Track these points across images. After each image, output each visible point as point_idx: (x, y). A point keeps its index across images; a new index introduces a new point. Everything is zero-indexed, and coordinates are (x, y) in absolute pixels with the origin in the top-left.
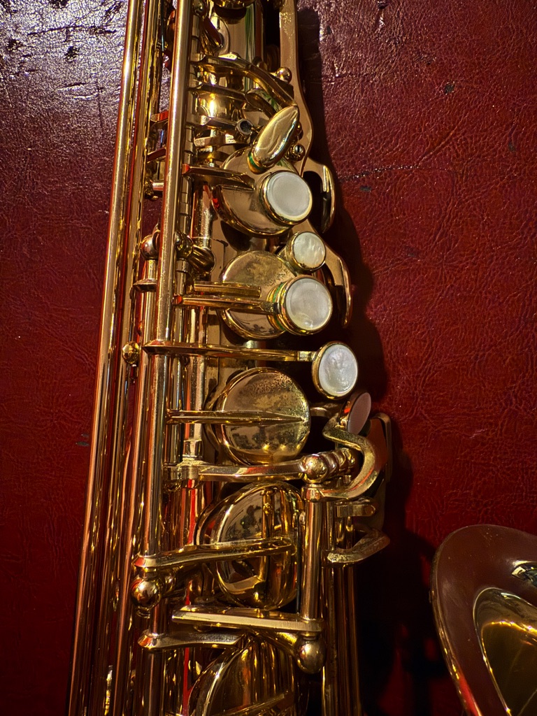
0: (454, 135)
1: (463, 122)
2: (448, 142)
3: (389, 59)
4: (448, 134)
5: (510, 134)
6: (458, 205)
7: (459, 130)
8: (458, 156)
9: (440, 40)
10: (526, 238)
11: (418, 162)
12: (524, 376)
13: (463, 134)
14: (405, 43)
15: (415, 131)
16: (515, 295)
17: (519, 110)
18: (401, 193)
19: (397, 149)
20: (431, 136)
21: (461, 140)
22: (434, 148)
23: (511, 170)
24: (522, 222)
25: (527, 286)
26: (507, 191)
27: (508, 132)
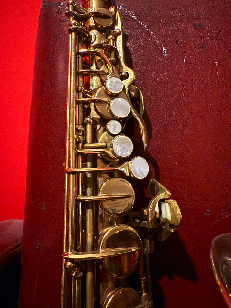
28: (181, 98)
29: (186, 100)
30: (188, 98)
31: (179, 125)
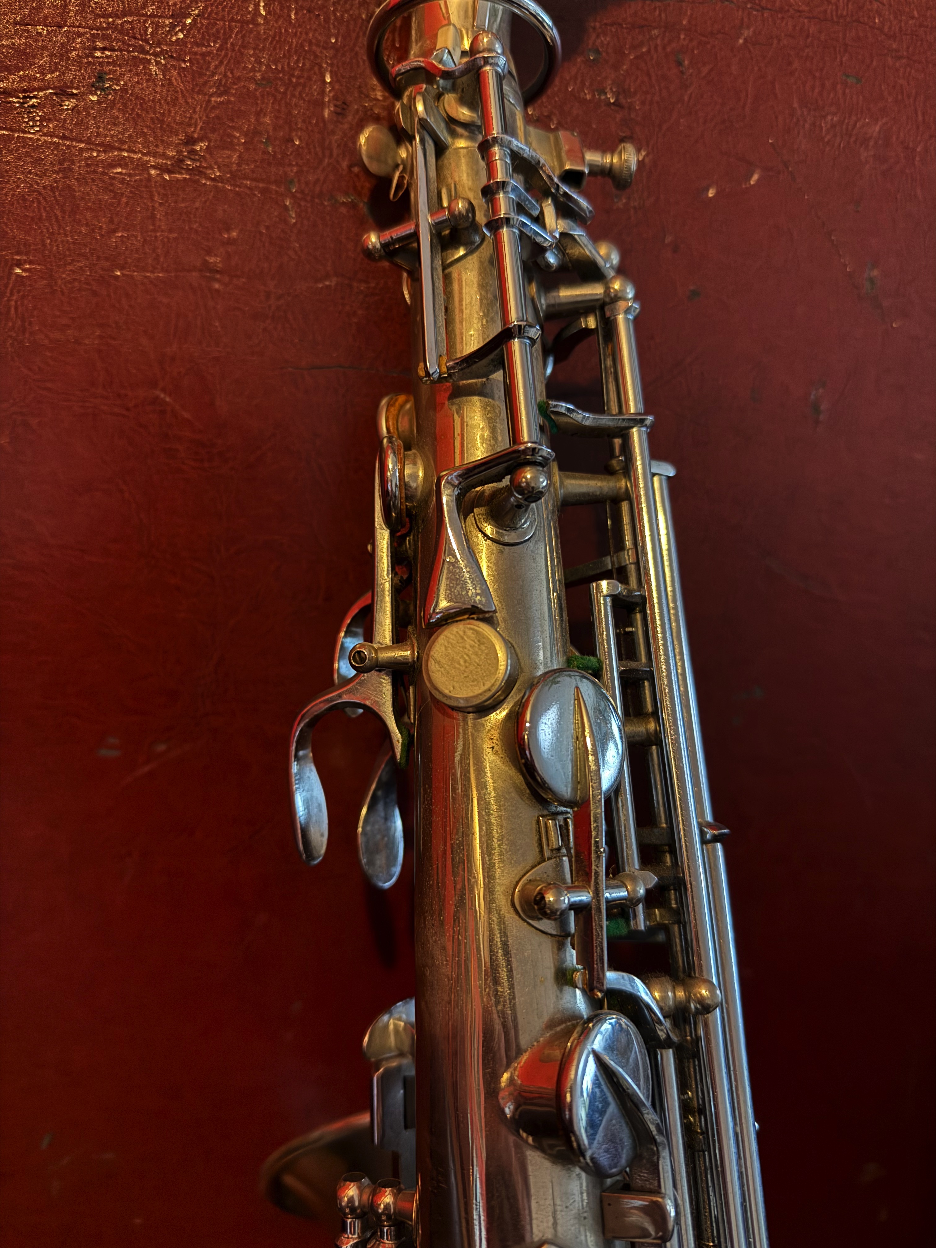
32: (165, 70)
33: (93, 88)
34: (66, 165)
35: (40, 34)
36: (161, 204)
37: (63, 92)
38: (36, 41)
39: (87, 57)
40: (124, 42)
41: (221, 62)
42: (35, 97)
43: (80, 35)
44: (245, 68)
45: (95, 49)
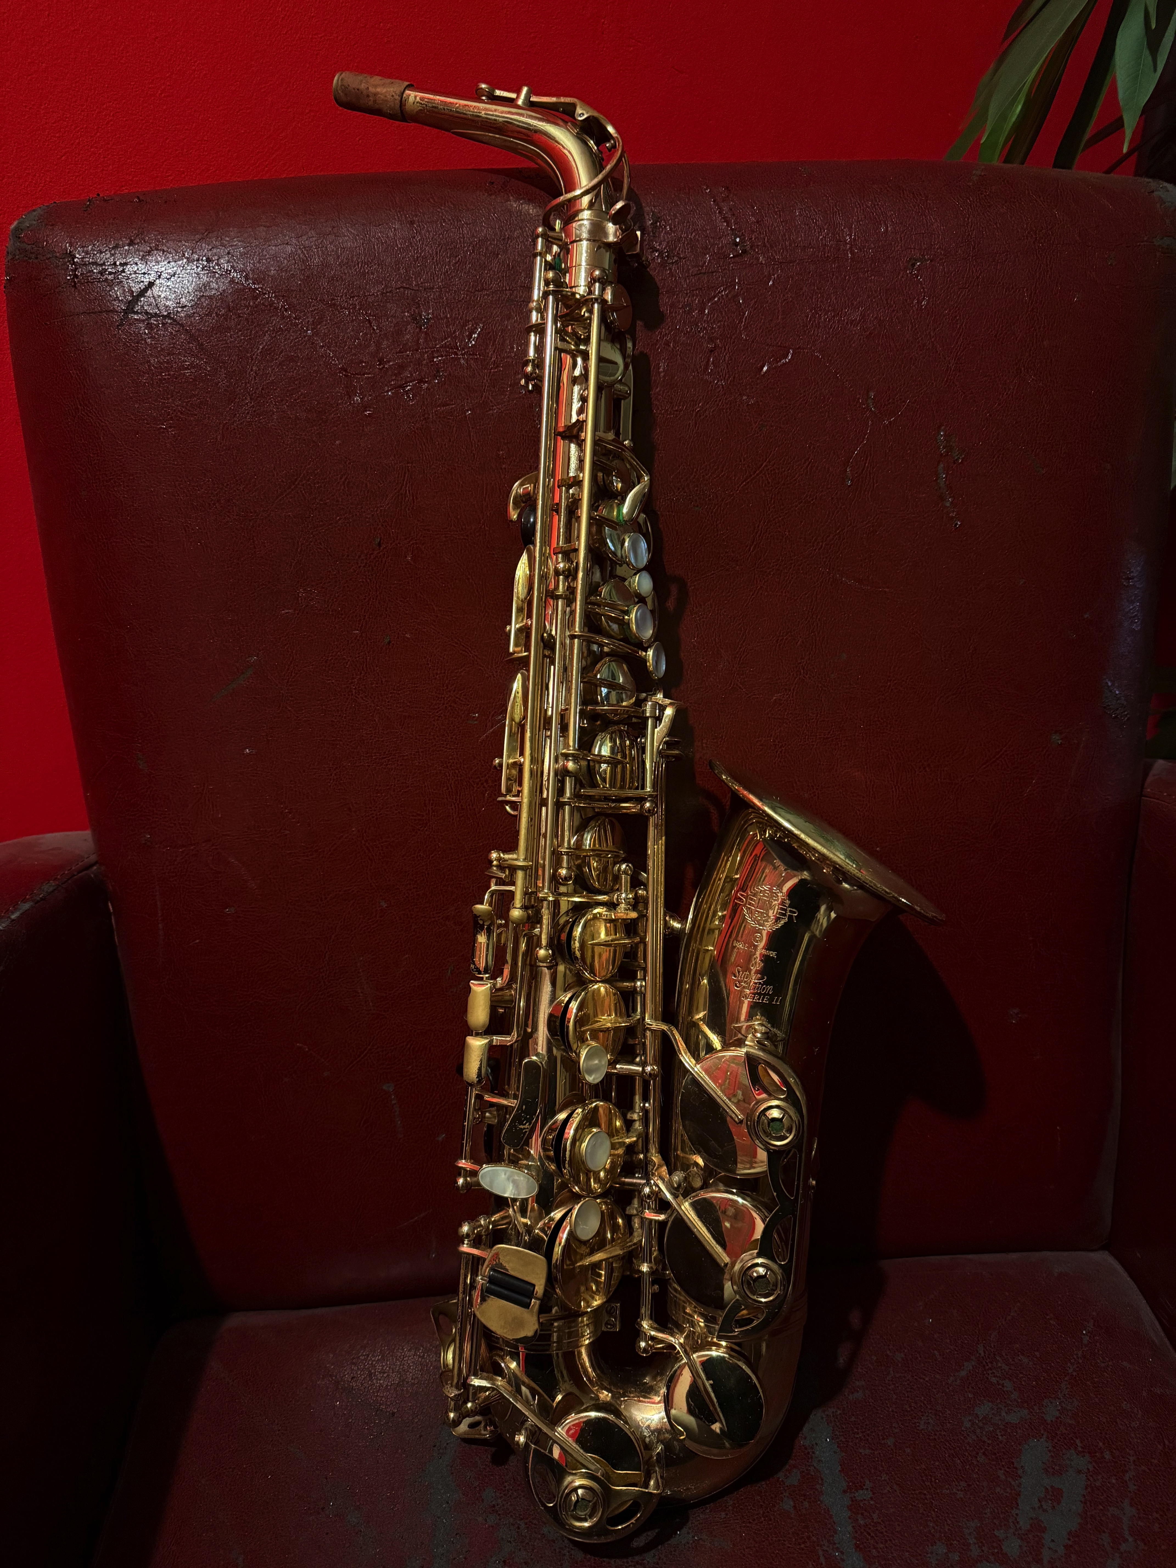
0: (766, 466)
1: (774, 455)
2: (761, 472)
3: (717, 398)
4: (762, 465)
5: (807, 467)
6: (768, 523)
7: (769, 462)
8: (769, 483)
9: (757, 385)
10: (815, 549)
11: (738, 487)
12: (810, 654)
13: (773, 465)
14: (730, 384)
15: (736, 461)
16: (806, 594)
17: (814, 448)
18: (725, 512)
19: (723, 476)
20: (748, 466)
21: (771, 471)
22: (751, 476)
23: (807, 497)
24: (813, 537)
25: (815, 587)
26: (803, 513)
27: (805, 466)
28: (402, 498)
29: (414, 502)
30: (417, 498)
31: (406, 557)
32: (467, 360)
33: (435, 377)
34: (426, 416)
35: (408, 356)
36: (473, 428)
37: (421, 381)
38: (407, 359)
39: (431, 362)
40: (447, 352)
41: (494, 351)
42: (409, 385)
43: (426, 352)
44: (506, 352)
45: (434, 358)
